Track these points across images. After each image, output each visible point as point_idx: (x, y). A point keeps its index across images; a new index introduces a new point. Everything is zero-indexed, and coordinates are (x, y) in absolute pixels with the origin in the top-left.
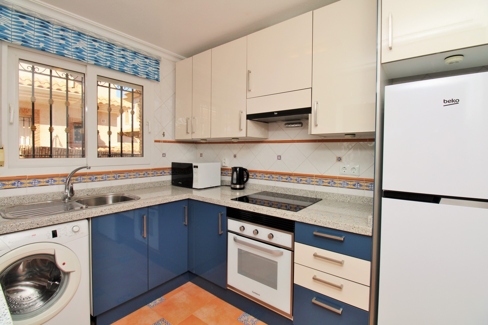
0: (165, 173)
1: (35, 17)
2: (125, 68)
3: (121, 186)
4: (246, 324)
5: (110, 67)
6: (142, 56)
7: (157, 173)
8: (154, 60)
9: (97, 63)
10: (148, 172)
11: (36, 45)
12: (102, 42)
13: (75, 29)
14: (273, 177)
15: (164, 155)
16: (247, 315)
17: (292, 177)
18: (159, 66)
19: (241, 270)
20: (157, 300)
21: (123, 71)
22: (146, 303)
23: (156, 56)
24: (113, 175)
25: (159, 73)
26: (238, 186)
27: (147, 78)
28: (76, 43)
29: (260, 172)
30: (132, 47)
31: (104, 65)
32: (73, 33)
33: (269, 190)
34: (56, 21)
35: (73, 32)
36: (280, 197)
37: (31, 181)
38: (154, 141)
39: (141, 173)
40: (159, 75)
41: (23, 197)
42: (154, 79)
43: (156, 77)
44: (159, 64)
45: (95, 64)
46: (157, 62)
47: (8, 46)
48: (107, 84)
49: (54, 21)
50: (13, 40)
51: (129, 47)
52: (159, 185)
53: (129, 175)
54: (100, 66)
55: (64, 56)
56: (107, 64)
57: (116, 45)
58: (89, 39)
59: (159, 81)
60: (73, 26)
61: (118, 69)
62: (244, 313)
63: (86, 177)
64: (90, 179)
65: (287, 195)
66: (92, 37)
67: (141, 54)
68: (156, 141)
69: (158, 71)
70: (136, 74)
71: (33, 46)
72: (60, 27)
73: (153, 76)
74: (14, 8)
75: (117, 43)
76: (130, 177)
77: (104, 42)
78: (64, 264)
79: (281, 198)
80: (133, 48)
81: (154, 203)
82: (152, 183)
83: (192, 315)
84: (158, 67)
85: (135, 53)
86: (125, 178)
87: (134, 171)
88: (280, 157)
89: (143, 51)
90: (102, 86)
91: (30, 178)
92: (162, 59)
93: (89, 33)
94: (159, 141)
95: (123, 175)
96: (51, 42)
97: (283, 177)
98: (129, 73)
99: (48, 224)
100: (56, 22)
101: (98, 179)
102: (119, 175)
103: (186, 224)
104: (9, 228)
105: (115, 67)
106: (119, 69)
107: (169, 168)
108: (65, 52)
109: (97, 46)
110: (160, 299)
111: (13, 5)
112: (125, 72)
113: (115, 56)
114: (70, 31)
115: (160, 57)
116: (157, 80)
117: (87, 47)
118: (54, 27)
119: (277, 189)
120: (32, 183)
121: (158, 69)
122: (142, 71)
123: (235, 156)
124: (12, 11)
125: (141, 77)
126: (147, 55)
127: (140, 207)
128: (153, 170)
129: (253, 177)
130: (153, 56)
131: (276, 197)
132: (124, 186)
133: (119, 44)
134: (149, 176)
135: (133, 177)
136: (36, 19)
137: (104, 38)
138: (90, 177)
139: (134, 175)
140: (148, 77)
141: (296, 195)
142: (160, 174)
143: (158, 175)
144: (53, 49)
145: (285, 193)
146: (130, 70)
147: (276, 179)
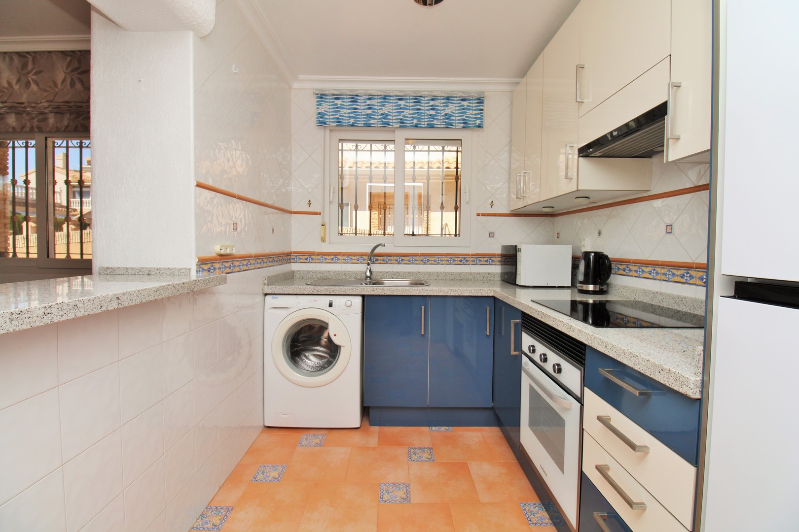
0: (493, 261)
1: (346, 95)
2: (435, 122)
3: (430, 273)
4: (527, 516)
5: (416, 126)
6: (457, 99)
7: (480, 260)
8: (475, 100)
9: (403, 125)
10: (467, 259)
11: (347, 123)
12: (408, 98)
13: (379, 93)
14: (657, 273)
15: (492, 235)
16: (541, 507)
17: (692, 273)
18: (483, 106)
19: (532, 424)
20: (444, 427)
21: (431, 126)
22: (430, 424)
23: (475, 93)
24: (422, 258)
25: (482, 116)
26: (591, 287)
27: (464, 127)
28: (382, 109)
29: (636, 262)
30: (442, 92)
31: (410, 125)
32: (380, 99)
33: (646, 300)
34: (362, 91)
35: (379, 97)
36: (666, 316)
37: (345, 257)
38: (476, 215)
39: (456, 259)
40: (482, 119)
41: (337, 273)
42: (474, 127)
43: (478, 122)
44: (482, 103)
45: (400, 127)
46: (480, 101)
47: (330, 130)
48: (426, 148)
49: (361, 93)
50: (330, 123)
51: (438, 93)
52: (482, 278)
53: (441, 260)
54: (406, 127)
55: (371, 126)
56: (413, 123)
57: (423, 96)
58: (395, 100)
59: (483, 127)
60: (377, 91)
61: (426, 126)
62: (539, 502)
63: (392, 258)
64: (397, 260)
65: (679, 311)
66: (397, 96)
67: (456, 97)
68: (478, 215)
69: (481, 113)
70: (449, 126)
71: (345, 124)
72: (367, 97)
73: (473, 122)
74: (330, 92)
75: (423, 93)
76: (441, 262)
77: (411, 97)
78: (335, 335)
79: (668, 317)
80: (444, 92)
81: (437, 292)
82: (471, 274)
83: (466, 463)
84: (481, 107)
85: (448, 98)
86: (435, 263)
87: (447, 255)
88: (669, 227)
89: (457, 91)
90: (420, 151)
91: (345, 254)
92: (486, 94)
93: (393, 92)
94: (483, 215)
95: (433, 259)
96: (360, 115)
97: (676, 272)
98: (440, 126)
99: (326, 293)
100: (363, 93)
101: (405, 262)
102: (428, 258)
103: (488, 334)
104: (298, 289)
105: (423, 123)
106: (427, 124)
107: (498, 255)
108: (372, 121)
109: (402, 105)
110: (446, 428)
111: (328, 90)
112: (434, 127)
113: (423, 110)
114: (376, 97)
115: (483, 92)
116: (480, 126)
117: (393, 110)
118: (362, 98)
119: (660, 297)
120: (345, 260)
121: (482, 110)
122: (458, 120)
123: (600, 233)
124: (330, 96)
125: (456, 128)
126: (464, 95)
127: (417, 294)
128: (473, 255)
129: (625, 273)
130: (472, 94)
131: (659, 315)
132: (433, 273)
133: (426, 93)
134: (467, 263)
135: (446, 262)
136: (348, 97)
137: (408, 93)
138: (396, 258)
139: (446, 261)
140: (466, 125)
141: (696, 312)
142: (484, 263)
143: (482, 263)
144: (361, 123)
145: (675, 308)
146: (441, 122)
147: (663, 277)
